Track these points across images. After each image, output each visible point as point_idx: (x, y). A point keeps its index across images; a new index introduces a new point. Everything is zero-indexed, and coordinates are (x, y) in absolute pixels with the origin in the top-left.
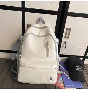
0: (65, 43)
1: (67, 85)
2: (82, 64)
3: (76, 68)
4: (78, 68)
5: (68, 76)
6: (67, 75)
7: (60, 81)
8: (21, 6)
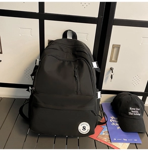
0: (111, 69)
1: (115, 139)
2: (140, 105)
3: (130, 111)
4: (133, 110)
5: (117, 124)
6: (115, 123)
7: (104, 134)
8: (37, 11)
